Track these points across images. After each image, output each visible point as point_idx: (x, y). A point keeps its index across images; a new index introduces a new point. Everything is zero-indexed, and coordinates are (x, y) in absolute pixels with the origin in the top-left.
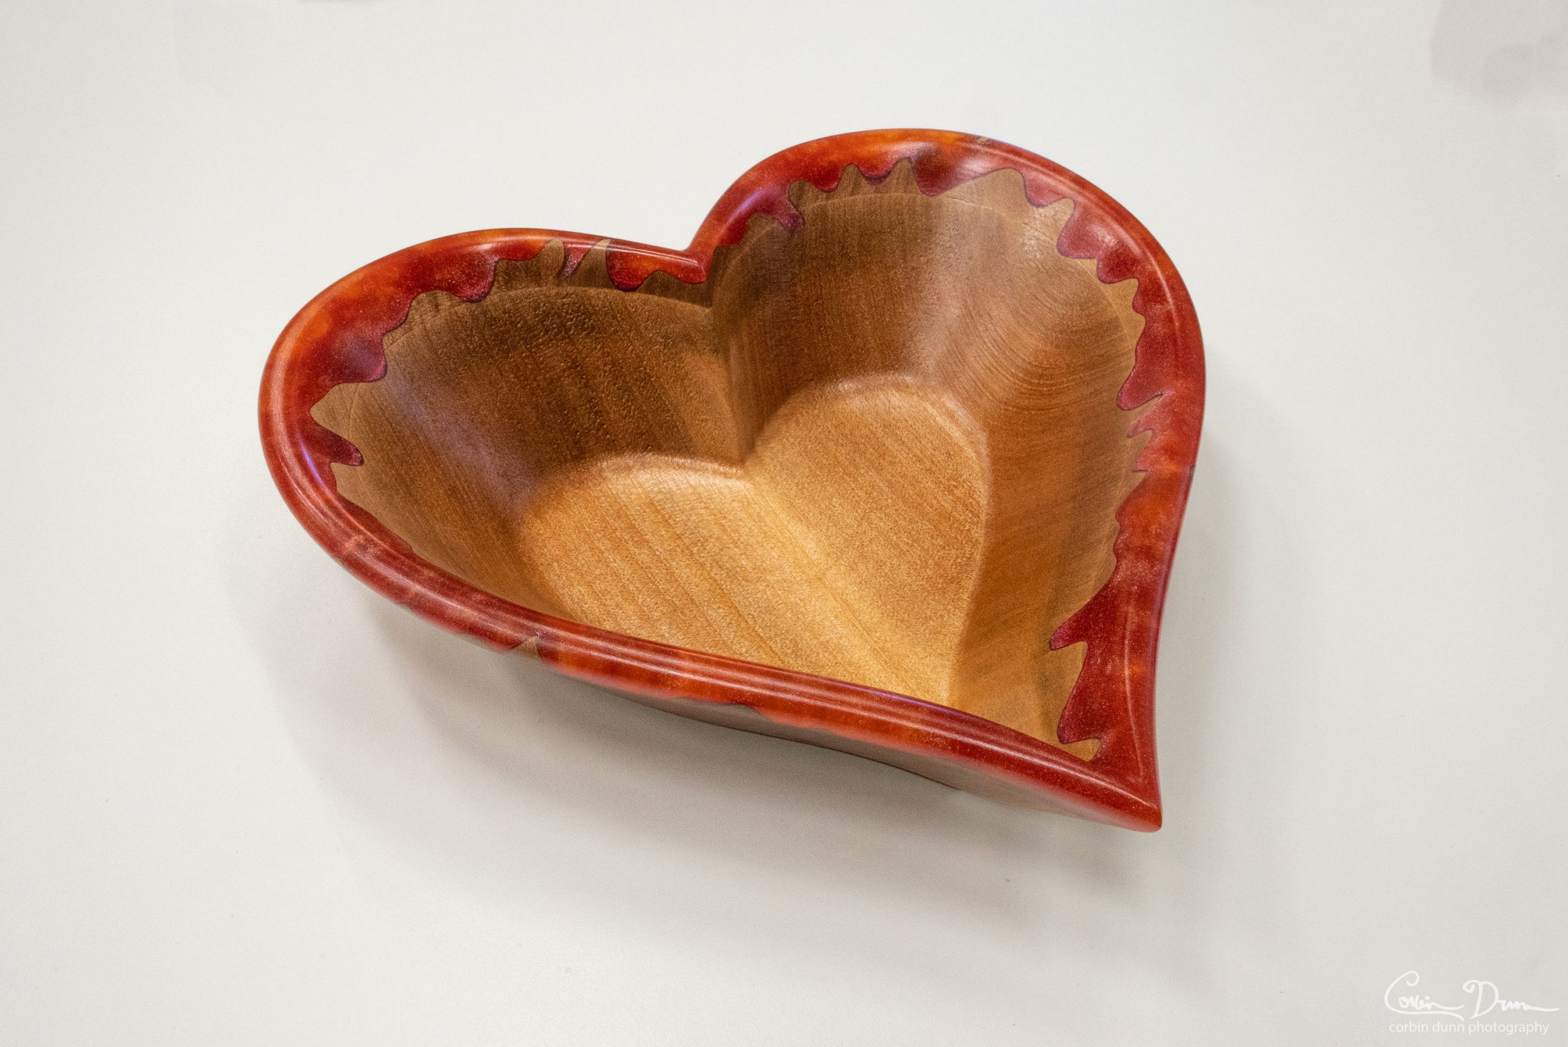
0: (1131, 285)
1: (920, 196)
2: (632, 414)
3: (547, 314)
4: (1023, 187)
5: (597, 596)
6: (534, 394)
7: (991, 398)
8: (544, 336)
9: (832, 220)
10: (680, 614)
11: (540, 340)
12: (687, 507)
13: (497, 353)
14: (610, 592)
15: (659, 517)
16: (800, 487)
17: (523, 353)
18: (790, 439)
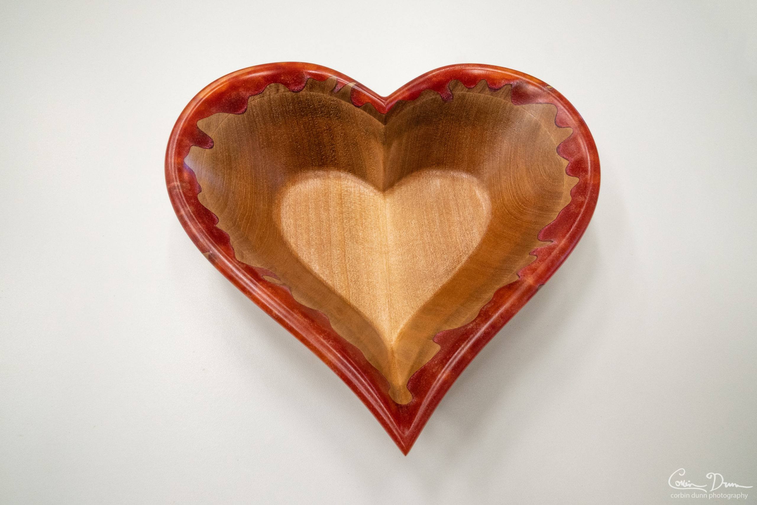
0: (576, 180)
1: (510, 103)
2: (347, 156)
3: (324, 106)
4: (555, 115)
5: (296, 226)
6: (310, 136)
7: (502, 201)
8: (320, 114)
9: (466, 101)
10: (322, 246)
11: (318, 115)
12: (353, 202)
13: (298, 115)
14: (302, 226)
15: (340, 201)
16: (403, 209)
17: (309, 118)
18: (412, 187)
